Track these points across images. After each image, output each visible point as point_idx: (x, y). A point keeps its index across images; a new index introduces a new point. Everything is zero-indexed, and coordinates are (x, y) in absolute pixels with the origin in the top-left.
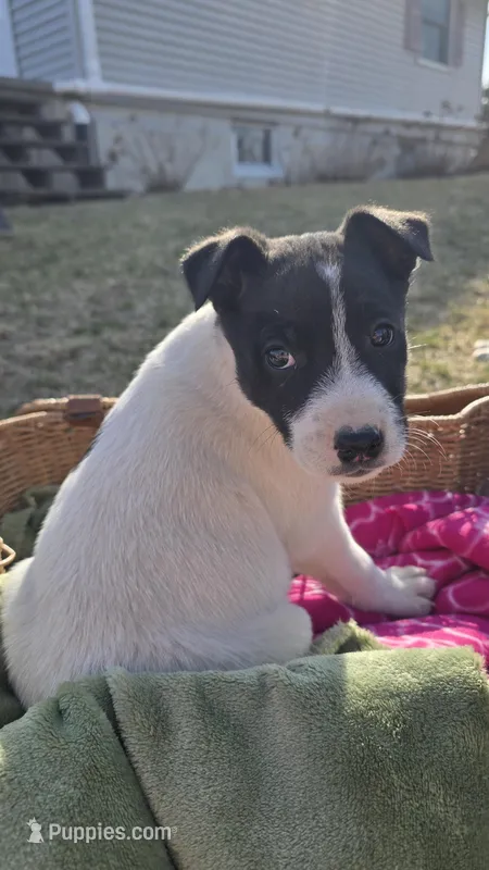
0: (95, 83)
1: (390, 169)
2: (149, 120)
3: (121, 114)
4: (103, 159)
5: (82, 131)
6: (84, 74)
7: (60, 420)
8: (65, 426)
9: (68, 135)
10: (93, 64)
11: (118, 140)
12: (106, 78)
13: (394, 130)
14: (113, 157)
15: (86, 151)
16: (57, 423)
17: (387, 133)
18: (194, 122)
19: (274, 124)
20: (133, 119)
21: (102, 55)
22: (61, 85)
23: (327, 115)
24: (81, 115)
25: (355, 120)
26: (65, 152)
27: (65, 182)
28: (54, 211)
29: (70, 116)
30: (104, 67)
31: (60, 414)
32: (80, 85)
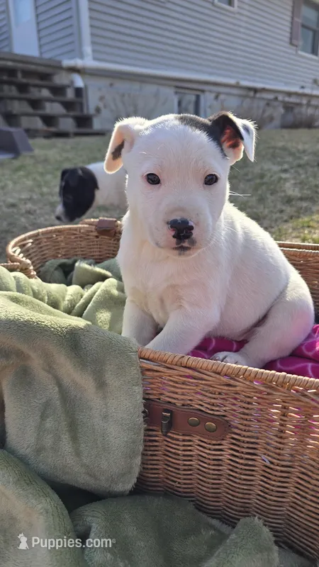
0: (88, 62)
1: (277, 122)
2: (121, 86)
3: (104, 82)
4: (92, 111)
5: (79, 92)
6: (82, 56)
7: (93, 230)
8: (96, 234)
9: (70, 94)
10: (88, 49)
11: (102, 98)
12: (95, 59)
13: (280, 98)
14: (98, 110)
15: (81, 105)
16: (92, 231)
17: (276, 99)
18: (150, 89)
19: (203, 91)
20: (111, 85)
21: (93, 43)
22: (67, 63)
23: (237, 86)
24: (79, 82)
25: (256, 90)
26: (68, 105)
27: (67, 124)
28: (60, 142)
29: (72, 82)
30: (94, 51)
31: (94, 227)
32: (78, 63)
